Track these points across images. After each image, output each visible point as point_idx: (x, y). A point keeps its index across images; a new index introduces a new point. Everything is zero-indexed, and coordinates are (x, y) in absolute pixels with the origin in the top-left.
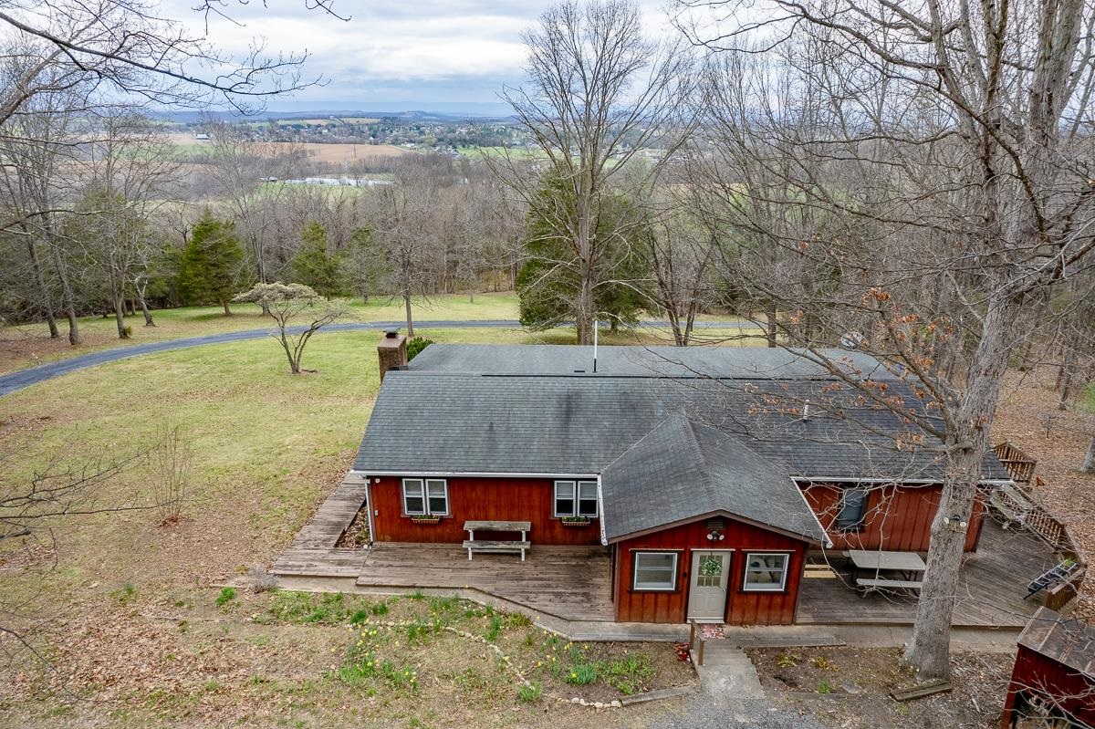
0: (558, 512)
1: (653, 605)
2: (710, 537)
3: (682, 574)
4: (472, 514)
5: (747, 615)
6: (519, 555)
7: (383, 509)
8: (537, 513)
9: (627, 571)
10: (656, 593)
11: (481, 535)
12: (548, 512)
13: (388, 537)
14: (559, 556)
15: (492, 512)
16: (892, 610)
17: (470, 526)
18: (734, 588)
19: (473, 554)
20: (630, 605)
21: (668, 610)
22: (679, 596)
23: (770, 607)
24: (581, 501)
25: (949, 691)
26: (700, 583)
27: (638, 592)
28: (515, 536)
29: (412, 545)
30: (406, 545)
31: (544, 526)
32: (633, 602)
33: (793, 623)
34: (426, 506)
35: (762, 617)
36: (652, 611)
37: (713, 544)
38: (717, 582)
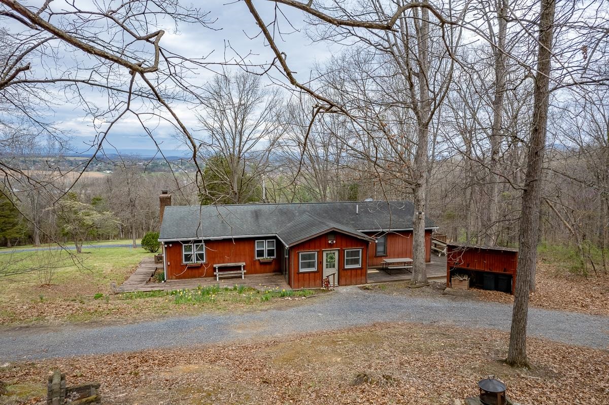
0: (257, 257)
1: (308, 280)
2: (330, 242)
3: (319, 261)
4: (217, 261)
5: (347, 281)
6: (241, 277)
7: (172, 261)
8: (248, 258)
9: (296, 262)
10: (309, 273)
11: (221, 269)
12: (254, 257)
13: (174, 277)
17: (217, 266)
18: (341, 269)
19: (219, 278)
20: (299, 281)
21: (315, 281)
22: (319, 273)
23: (356, 276)
24: (268, 250)
25: (429, 286)
26: (327, 267)
27: (302, 273)
28: (239, 268)
29: (187, 279)
30: (183, 280)
31: (251, 265)
32: (300, 278)
33: (367, 283)
34: (194, 258)
35: (354, 281)
36: (308, 282)
37: (331, 246)
38: (334, 266)
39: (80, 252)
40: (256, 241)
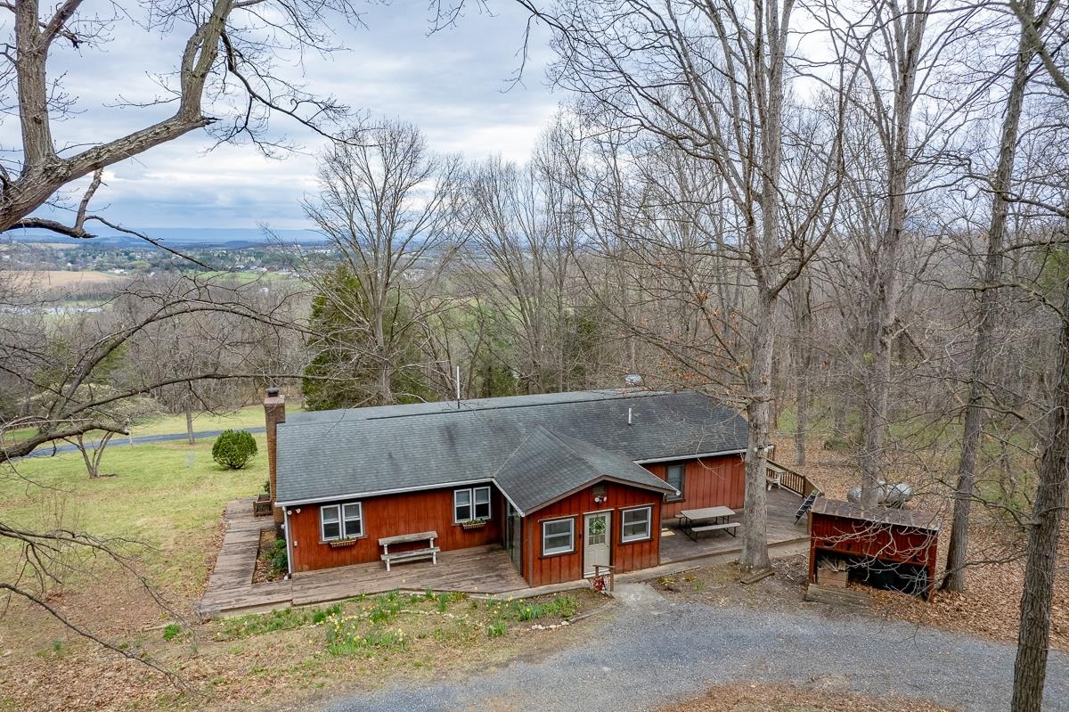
0: (458, 519)
1: (558, 567)
2: (597, 500)
3: (578, 536)
4: (384, 531)
5: (626, 563)
6: (431, 560)
7: (302, 538)
8: (440, 522)
9: (538, 540)
10: (560, 556)
11: (394, 548)
12: (450, 520)
13: (306, 567)
14: (463, 556)
15: (402, 527)
16: (720, 545)
17: (384, 542)
18: (616, 546)
19: (392, 565)
20: (541, 571)
21: (570, 570)
22: (576, 555)
23: (641, 554)
24: (477, 506)
25: (773, 574)
26: (591, 543)
27: (547, 557)
28: (424, 544)
29: (330, 570)
30: (323, 571)
31: (447, 533)
32: (543, 567)
33: (659, 564)
34: (342, 529)
35: (637, 564)
36: (558, 573)
37: (598, 506)
38: (603, 541)
39: (96, 476)
40: (455, 491)
